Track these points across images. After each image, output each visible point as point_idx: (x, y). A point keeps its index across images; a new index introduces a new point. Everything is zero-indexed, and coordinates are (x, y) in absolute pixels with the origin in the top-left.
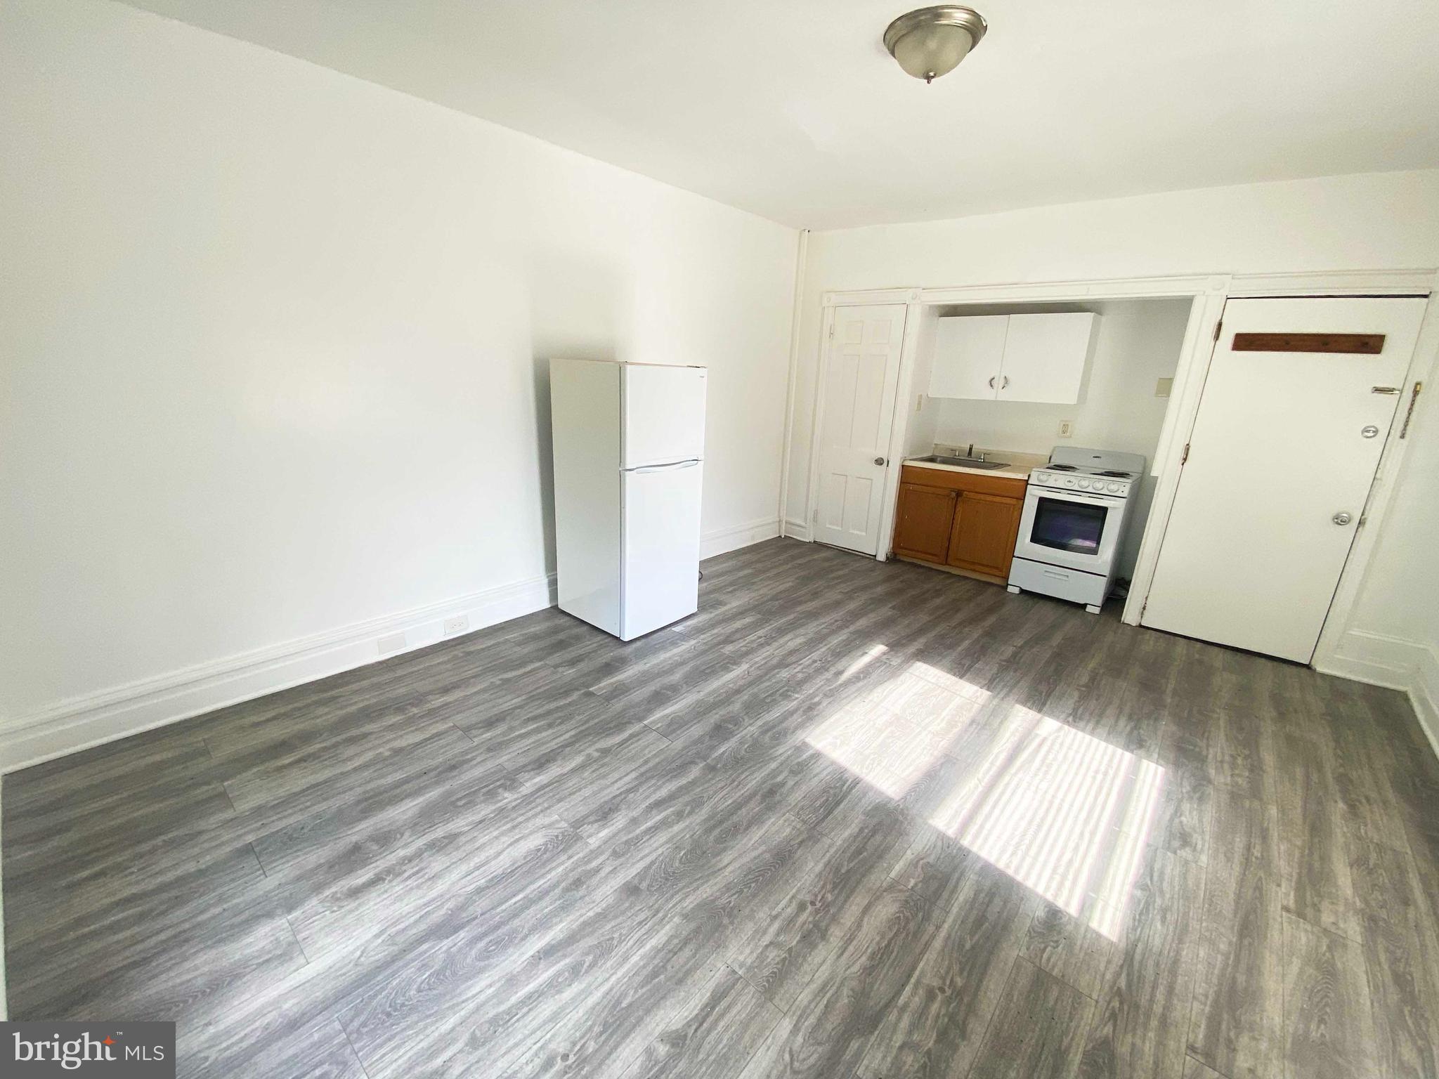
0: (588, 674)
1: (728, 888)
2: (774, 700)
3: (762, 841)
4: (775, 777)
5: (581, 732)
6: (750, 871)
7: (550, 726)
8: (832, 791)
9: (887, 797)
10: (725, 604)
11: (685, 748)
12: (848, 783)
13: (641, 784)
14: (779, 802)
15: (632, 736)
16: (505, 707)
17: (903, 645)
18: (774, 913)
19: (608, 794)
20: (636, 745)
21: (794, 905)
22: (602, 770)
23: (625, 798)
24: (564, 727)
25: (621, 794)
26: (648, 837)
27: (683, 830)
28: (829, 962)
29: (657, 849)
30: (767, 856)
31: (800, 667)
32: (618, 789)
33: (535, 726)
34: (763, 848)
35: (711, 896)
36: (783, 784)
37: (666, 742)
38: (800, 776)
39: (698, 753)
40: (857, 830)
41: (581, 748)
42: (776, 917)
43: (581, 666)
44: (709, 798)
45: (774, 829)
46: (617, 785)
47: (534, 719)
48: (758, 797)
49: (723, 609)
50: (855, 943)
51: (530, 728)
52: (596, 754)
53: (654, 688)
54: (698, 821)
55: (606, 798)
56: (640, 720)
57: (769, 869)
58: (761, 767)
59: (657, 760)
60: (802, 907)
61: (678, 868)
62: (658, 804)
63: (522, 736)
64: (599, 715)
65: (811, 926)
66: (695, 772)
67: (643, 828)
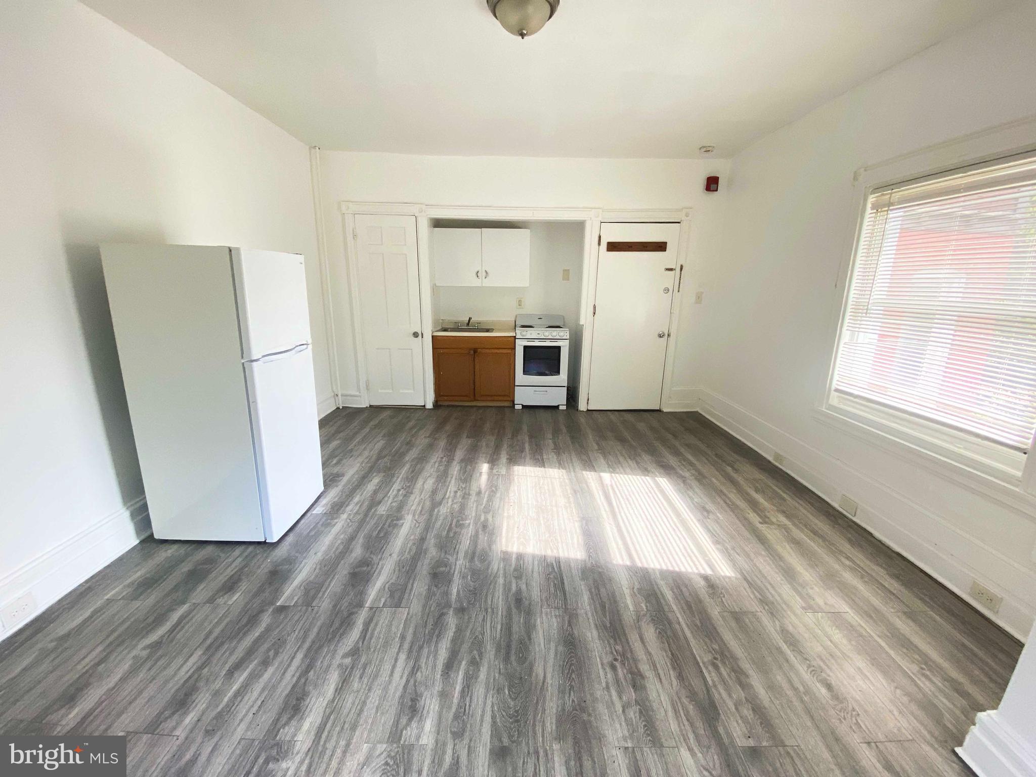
0: (261, 590)
1: (562, 691)
2: (455, 533)
3: (548, 641)
4: (510, 590)
5: (309, 649)
6: (562, 668)
7: (265, 663)
8: (552, 576)
9: (582, 561)
10: (343, 475)
11: (424, 607)
12: (555, 564)
13: (417, 660)
14: (530, 604)
15: (367, 625)
16: (183, 674)
17: (497, 459)
18: (604, 685)
19: (396, 689)
20: (378, 630)
21: (608, 670)
22: (369, 671)
23: (415, 681)
24: (284, 656)
25: (408, 681)
26: (468, 699)
27: (488, 674)
28: (661, 691)
29: (485, 703)
30: (561, 648)
31: (450, 500)
32: (401, 677)
33: (245, 674)
34: (553, 645)
35: (558, 706)
36: (519, 591)
37: (403, 613)
38: (524, 578)
39: (438, 605)
40: (588, 593)
41: (325, 664)
42: (608, 688)
43: (244, 586)
44: (483, 634)
45: (546, 625)
46: (397, 675)
47: (238, 666)
48: (514, 610)
49: (345, 479)
50: (658, 666)
51: (242, 679)
52: (348, 661)
53: (345, 572)
54: (492, 657)
55: (398, 694)
56: (360, 605)
57: (571, 657)
58: (495, 587)
59: (411, 631)
60: (613, 668)
61: (515, 706)
62: (449, 666)
63: (240, 693)
64: (312, 624)
65: (630, 675)
66: (451, 621)
67: (457, 694)
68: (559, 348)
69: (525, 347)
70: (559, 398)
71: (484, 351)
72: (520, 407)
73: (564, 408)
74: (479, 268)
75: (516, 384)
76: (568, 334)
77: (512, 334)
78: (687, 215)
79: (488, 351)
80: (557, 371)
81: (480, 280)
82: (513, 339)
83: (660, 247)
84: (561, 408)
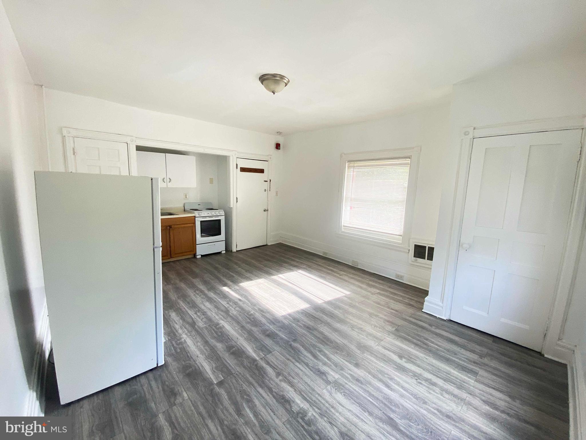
1: (350, 343)
3: (331, 333)
5: (259, 385)
6: (343, 337)
7: (250, 401)
11: (280, 347)
13: (302, 361)
18: (357, 335)
19: (309, 373)
20: (275, 363)
21: (353, 331)
22: (293, 375)
23: (311, 367)
26: (332, 360)
27: (328, 351)
28: (369, 329)
29: (338, 358)
32: (306, 369)
35: (354, 347)
37: (276, 353)
46: (303, 369)
50: (362, 324)
52: (281, 378)
54: (323, 346)
55: (312, 373)
59: (287, 356)
61: (345, 353)
63: (257, 415)
64: (245, 378)
65: (359, 329)
66: (296, 345)
67: (328, 361)
68: (219, 221)
69: (202, 222)
70: (221, 247)
71: (176, 226)
72: (200, 256)
73: (224, 252)
74: (165, 176)
75: (197, 244)
76: (224, 213)
77: (192, 215)
78: (270, 158)
79: (178, 226)
80: (219, 233)
81: (166, 183)
82: (194, 217)
83: (262, 171)
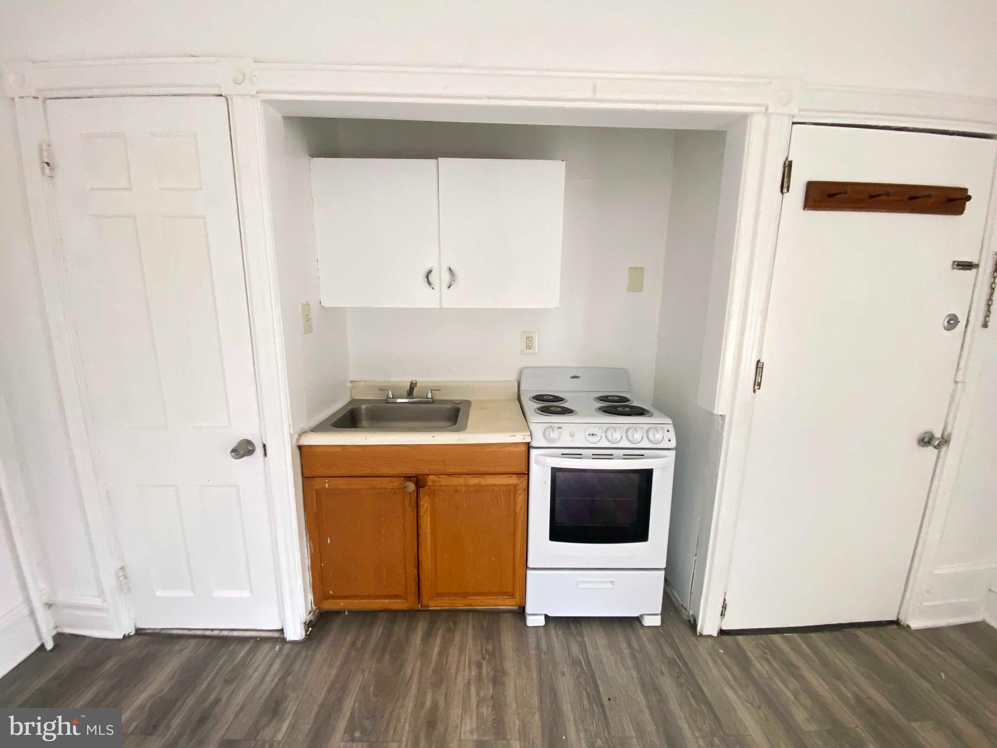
68: (648, 475)
72: (541, 621)
73: (656, 621)
75: (530, 565)
76: (672, 435)
77: (520, 438)
79: (455, 481)
80: (639, 534)
81: (436, 292)
82: (523, 448)
83: (950, 201)
84: (648, 621)
